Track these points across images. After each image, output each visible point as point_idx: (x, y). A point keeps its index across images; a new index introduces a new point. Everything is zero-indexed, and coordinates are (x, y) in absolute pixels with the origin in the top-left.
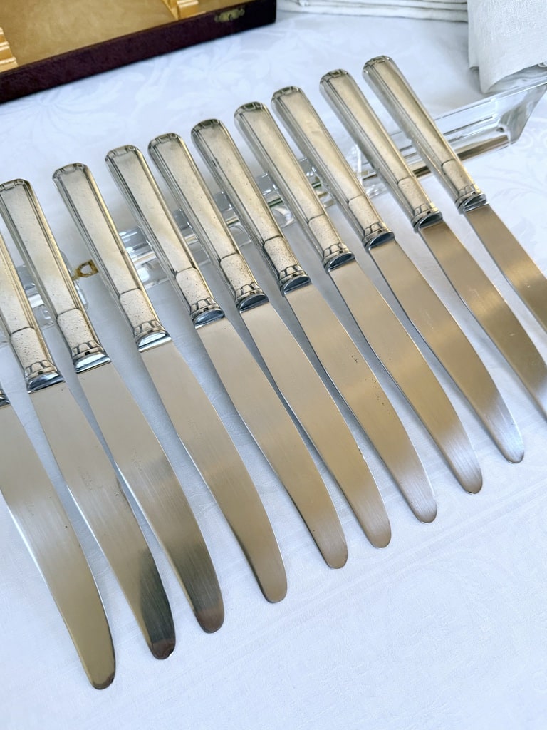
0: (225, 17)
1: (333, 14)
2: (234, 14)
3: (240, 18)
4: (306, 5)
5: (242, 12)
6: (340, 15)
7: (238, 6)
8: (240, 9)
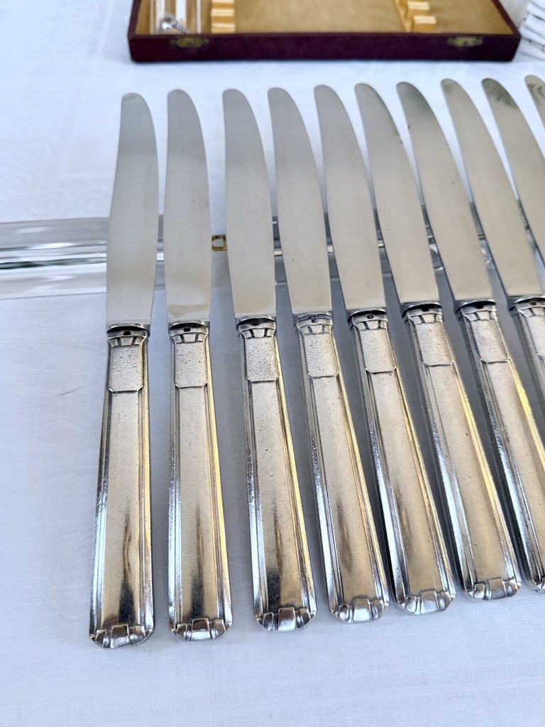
0: (460, 42)
2: (471, 42)
3: (477, 47)
5: (480, 42)
7: (477, 36)
8: (478, 38)
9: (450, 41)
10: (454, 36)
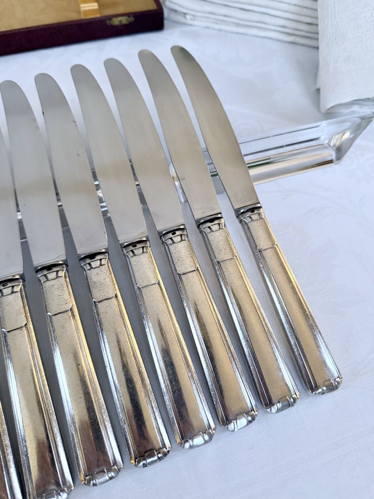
0: (116, 21)
1: (213, 29)
2: (124, 20)
3: (131, 23)
4: (191, 19)
5: (132, 19)
6: (220, 30)
7: (128, 15)
8: (129, 17)
9: (108, 23)
10: (110, 18)
